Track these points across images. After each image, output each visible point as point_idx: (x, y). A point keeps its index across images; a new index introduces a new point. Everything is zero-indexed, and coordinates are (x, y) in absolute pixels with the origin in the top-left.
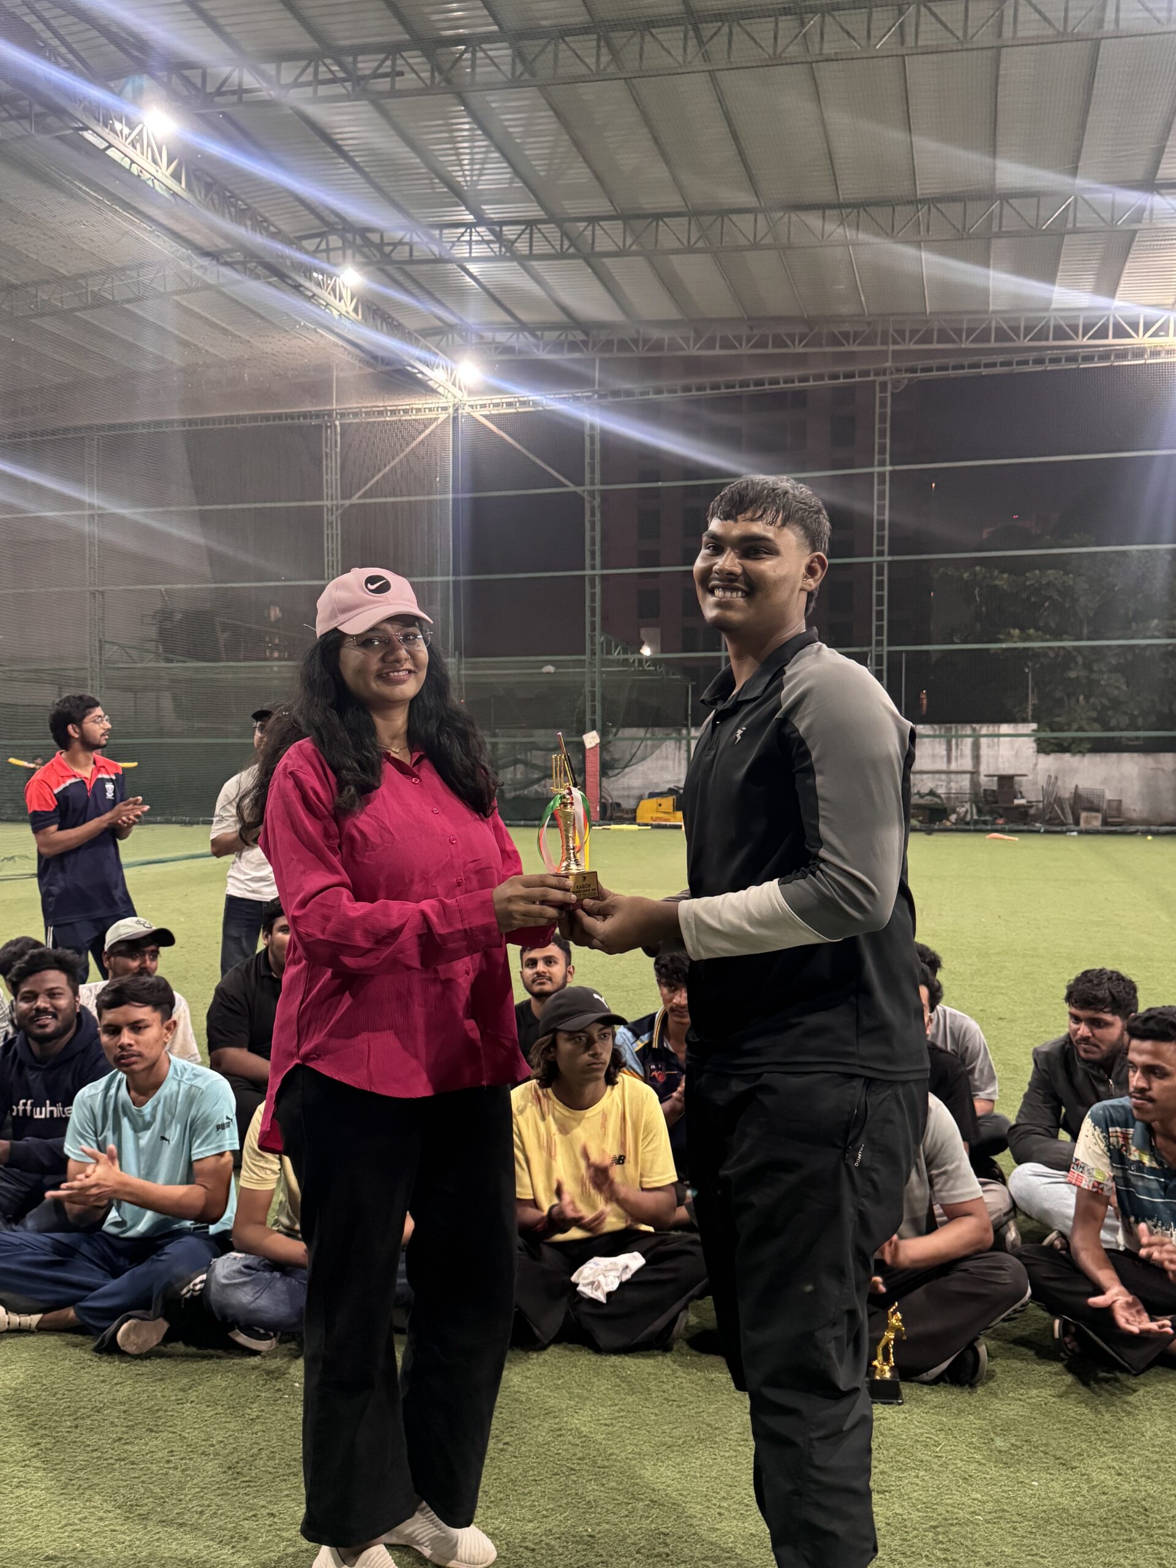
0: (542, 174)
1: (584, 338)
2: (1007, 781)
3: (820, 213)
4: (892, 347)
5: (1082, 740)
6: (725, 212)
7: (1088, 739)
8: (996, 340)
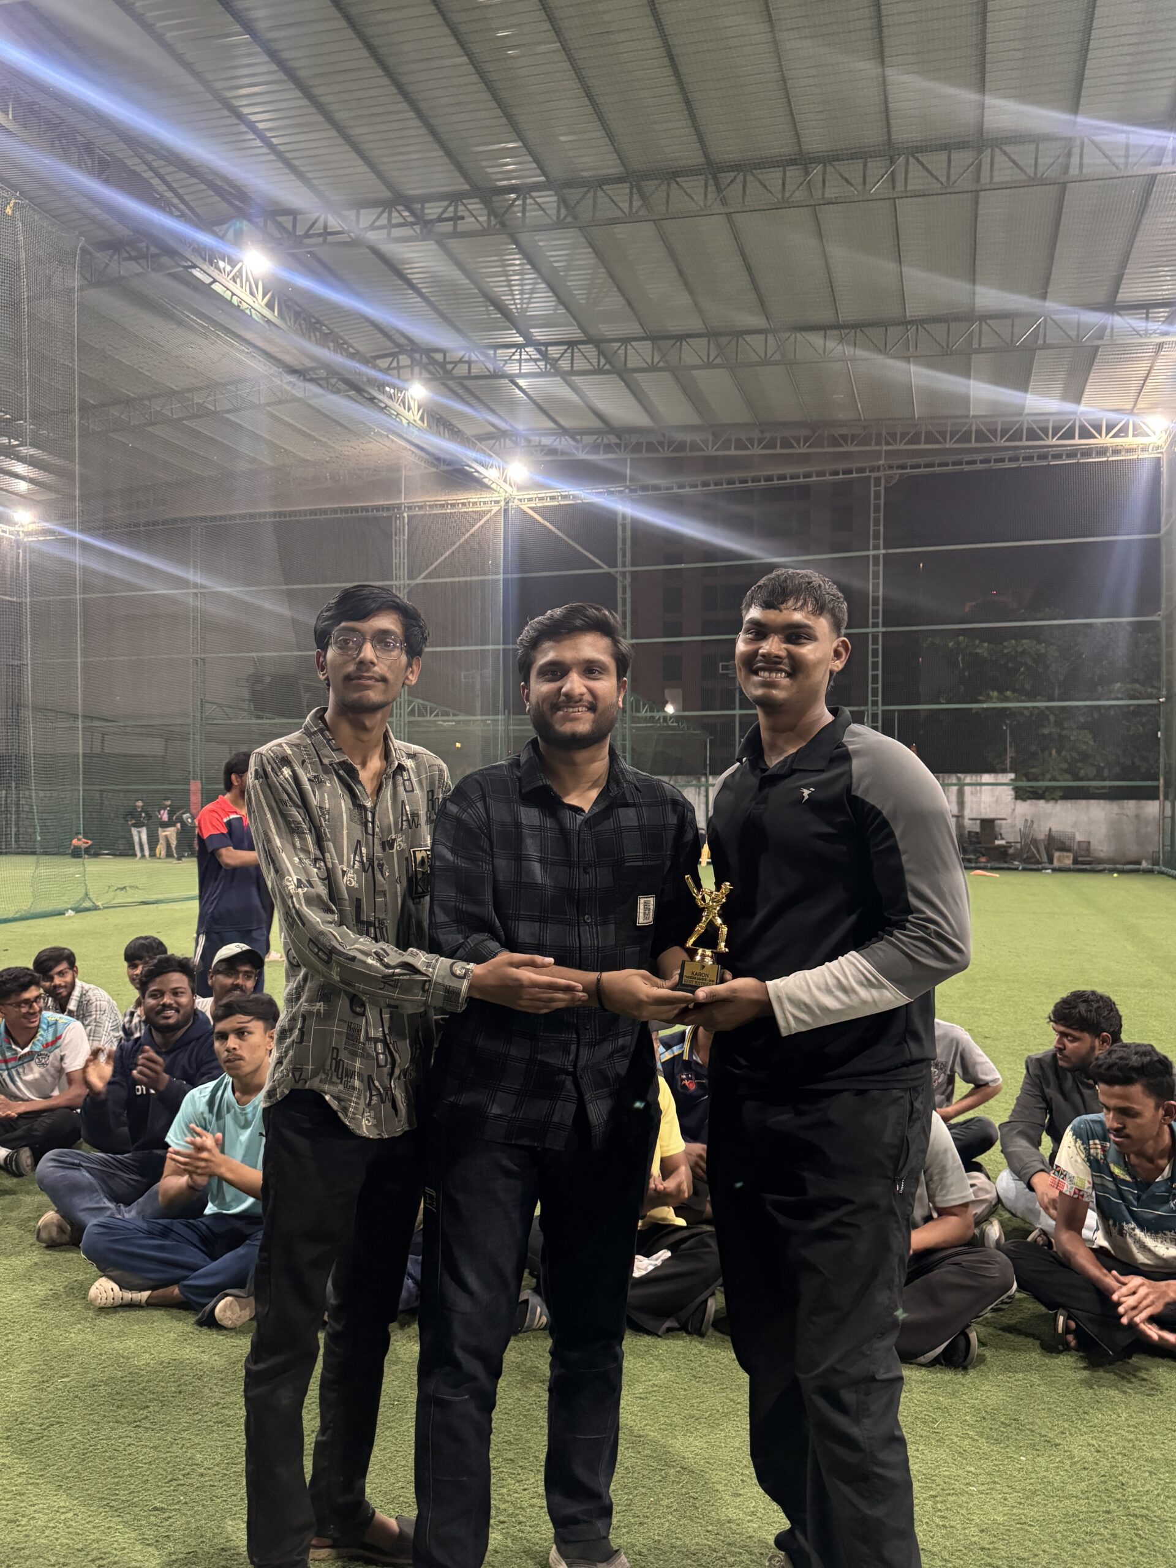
0: (583, 301)
1: (618, 441)
2: (988, 824)
3: (822, 332)
4: (884, 448)
5: (1055, 788)
6: (740, 334)
7: (1060, 787)
8: (976, 441)
